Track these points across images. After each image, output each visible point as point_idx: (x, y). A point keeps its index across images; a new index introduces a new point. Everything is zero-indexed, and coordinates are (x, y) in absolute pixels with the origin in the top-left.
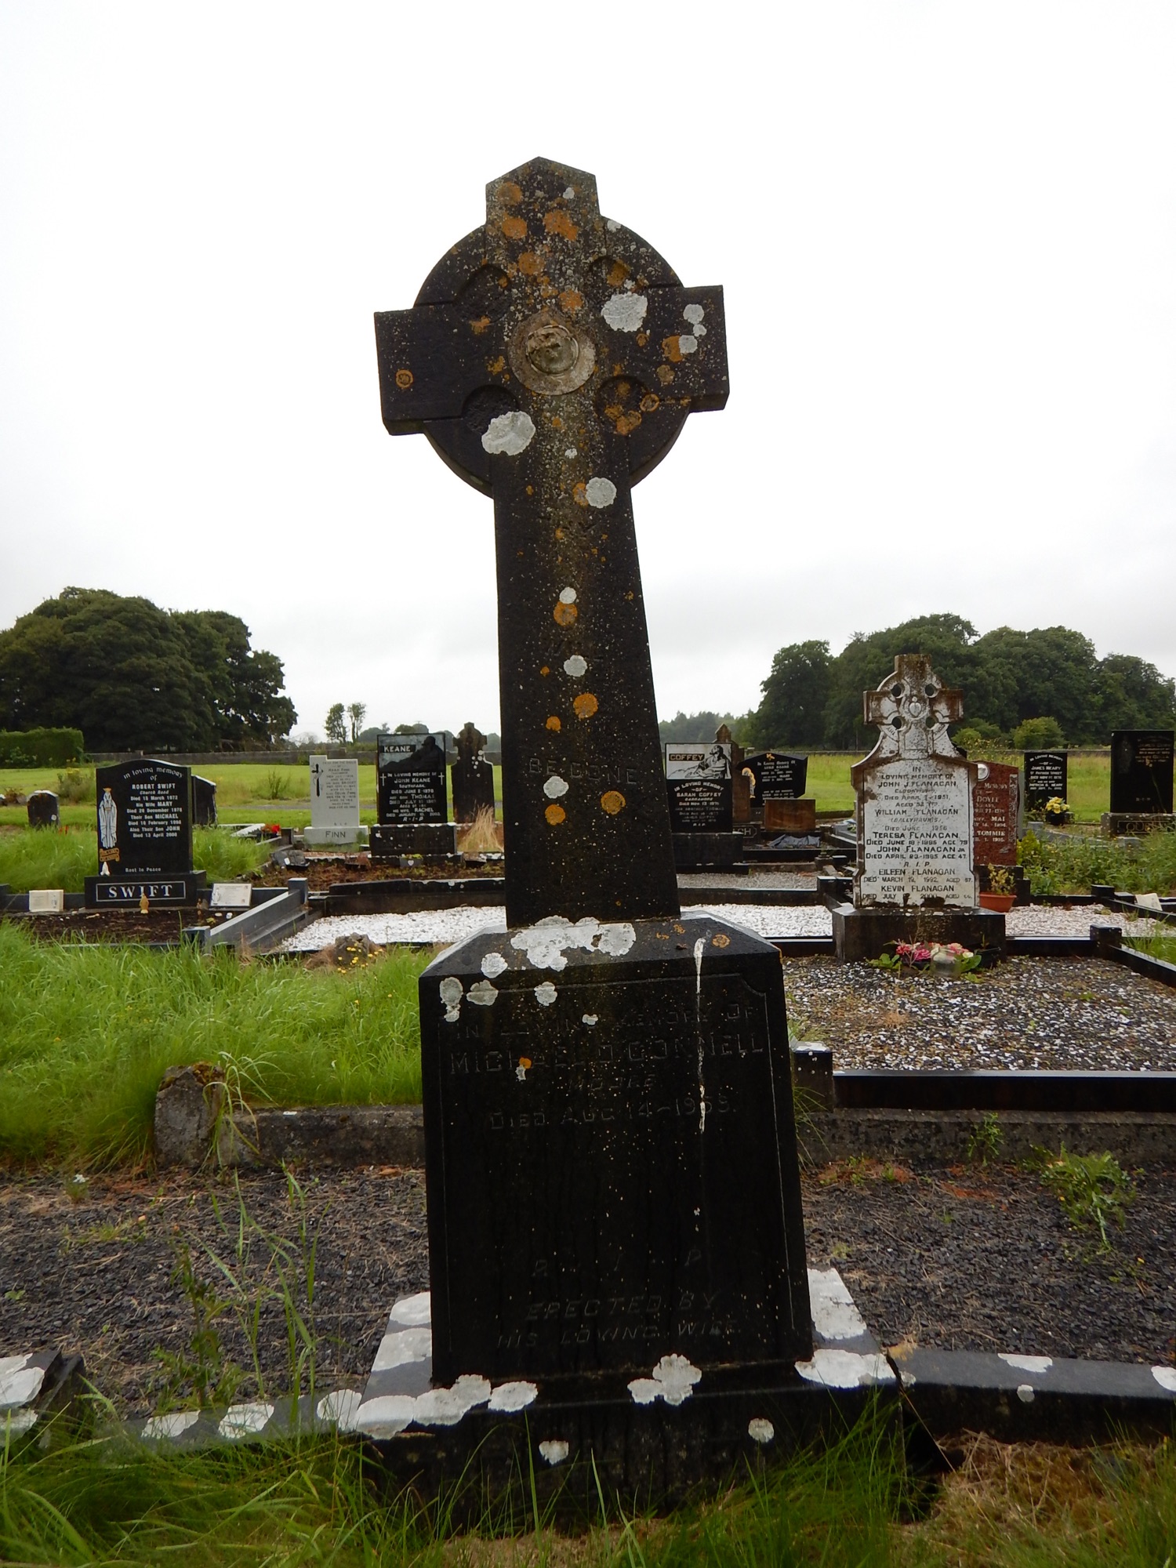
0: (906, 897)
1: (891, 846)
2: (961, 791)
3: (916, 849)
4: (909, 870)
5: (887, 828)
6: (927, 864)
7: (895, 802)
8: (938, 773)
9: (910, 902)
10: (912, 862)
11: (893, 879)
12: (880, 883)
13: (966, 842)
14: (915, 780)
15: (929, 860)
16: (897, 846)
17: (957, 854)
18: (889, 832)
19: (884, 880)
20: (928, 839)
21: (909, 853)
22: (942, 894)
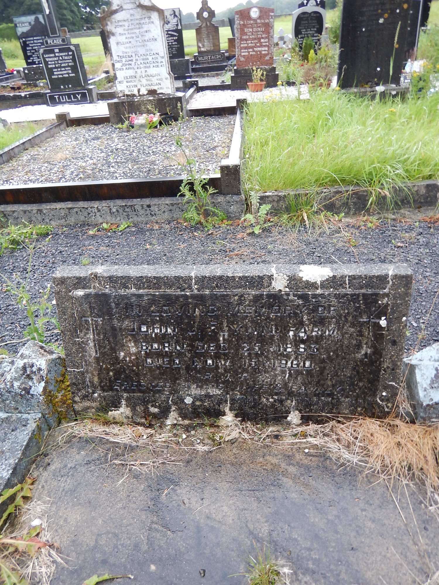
0: (139, 91)
1: (127, 63)
2: (156, 27)
3: (139, 64)
4: (138, 76)
5: (123, 52)
6: (146, 71)
7: (124, 37)
8: (143, 16)
9: (141, 93)
10: (139, 71)
11: (131, 81)
12: (125, 84)
13: (163, 57)
14: (133, 22)
15: (147, 69)
16: (130, 62)
17: (160, 64)
18: (124, 55)
19: (127, 82)
20: (144, 57)
21: (137, 66)
22: (155, 88)
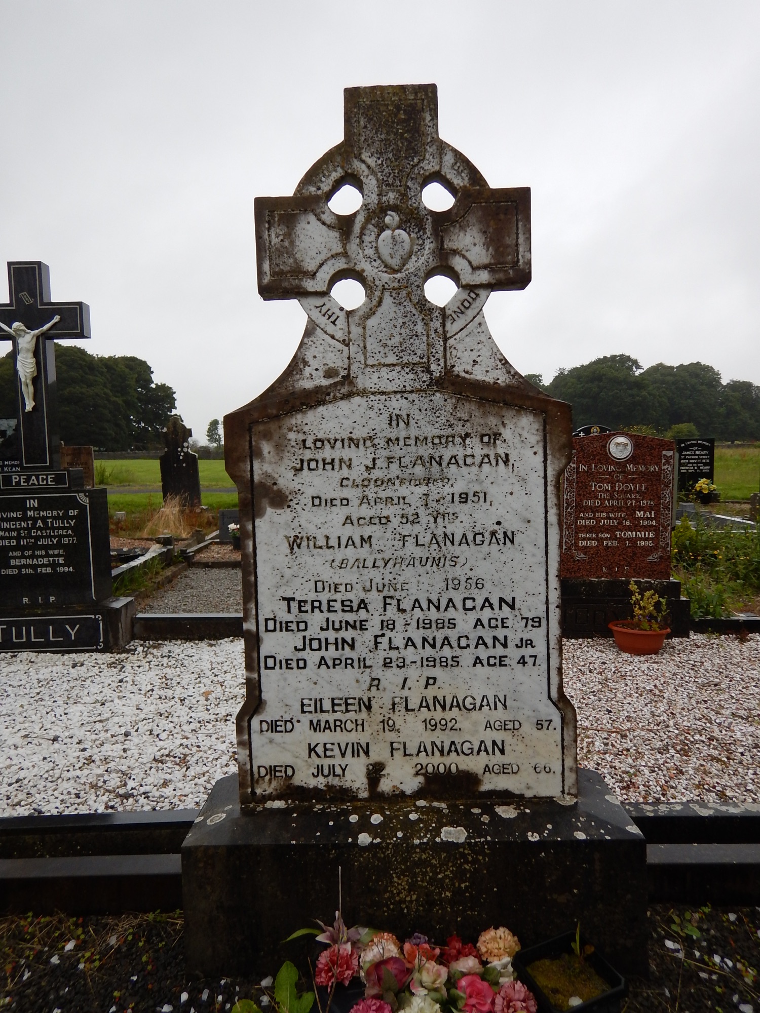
0: (375, 773)
1: (331, 635)
2: (523, 480)
3: (399, 641)
4: (382, 700)
5: (318, 585)
6: (430, 681)
7: (340, 513)
8: (459, 429)
9: (385, 786)
10: (391, 678)
11: (339, 725)
12: (303, 734)
13: (536, 622)
14: (396, 451)
15: (437, 672)
16: (348, 635)
17: (514, 654)
18: (324, 597)
19: (315, 726)
20: (433, 614)
21: (381, 654)
22: (474, 764)
